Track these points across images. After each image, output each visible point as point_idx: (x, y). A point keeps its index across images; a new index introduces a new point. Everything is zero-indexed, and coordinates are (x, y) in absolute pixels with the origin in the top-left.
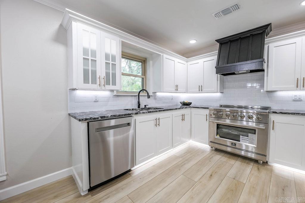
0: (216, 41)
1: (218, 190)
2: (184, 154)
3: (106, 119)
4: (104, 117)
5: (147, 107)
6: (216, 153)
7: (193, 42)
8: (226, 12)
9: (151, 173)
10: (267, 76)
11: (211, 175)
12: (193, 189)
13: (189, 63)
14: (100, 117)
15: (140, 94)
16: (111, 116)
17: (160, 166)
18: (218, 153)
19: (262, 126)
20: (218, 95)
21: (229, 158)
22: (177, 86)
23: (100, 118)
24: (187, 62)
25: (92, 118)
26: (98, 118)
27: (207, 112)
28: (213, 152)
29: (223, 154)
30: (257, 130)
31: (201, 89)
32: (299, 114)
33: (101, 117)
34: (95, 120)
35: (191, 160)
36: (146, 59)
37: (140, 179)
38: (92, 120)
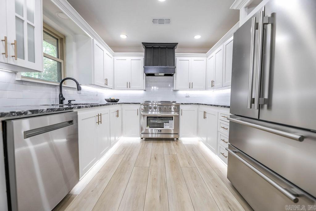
0: (142, 43)
1: (166, 165)
2: (123, 150)
3: (39, 114)
4: (37, 111)
5: (72, 102)
6: (147, 142)
7: (123, 37)
8: (161, 21)
9: (101, 179)
10: (176, 79)
11: (155, 158)
12: (151, 172)
13: (116, 58)
14: (30, 111)
15: (63, 85)
16: (47, 109)
17: (107, 169)
18: (149, 142)
19: (176, 114)
20: (142, 92)
21: (157, 143)
22: (106, 80)
23: (29, 113)
24: (113, 56)
25: (14, 112)
26: (25, 113)
27: (138, 107)
28: (144, 142)
29: (152, 141)
30: (174, 117)
31: (129, 86)
32: (193, 104)
33: (33, 111)
34: (22, 116)
35: (132, 153)
36: (65, 37)
37: (92, 191)
38: (14, 115)
